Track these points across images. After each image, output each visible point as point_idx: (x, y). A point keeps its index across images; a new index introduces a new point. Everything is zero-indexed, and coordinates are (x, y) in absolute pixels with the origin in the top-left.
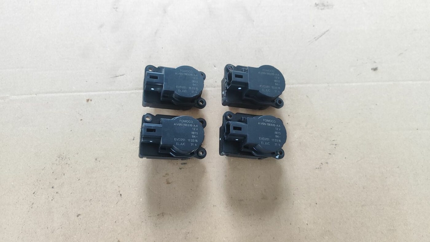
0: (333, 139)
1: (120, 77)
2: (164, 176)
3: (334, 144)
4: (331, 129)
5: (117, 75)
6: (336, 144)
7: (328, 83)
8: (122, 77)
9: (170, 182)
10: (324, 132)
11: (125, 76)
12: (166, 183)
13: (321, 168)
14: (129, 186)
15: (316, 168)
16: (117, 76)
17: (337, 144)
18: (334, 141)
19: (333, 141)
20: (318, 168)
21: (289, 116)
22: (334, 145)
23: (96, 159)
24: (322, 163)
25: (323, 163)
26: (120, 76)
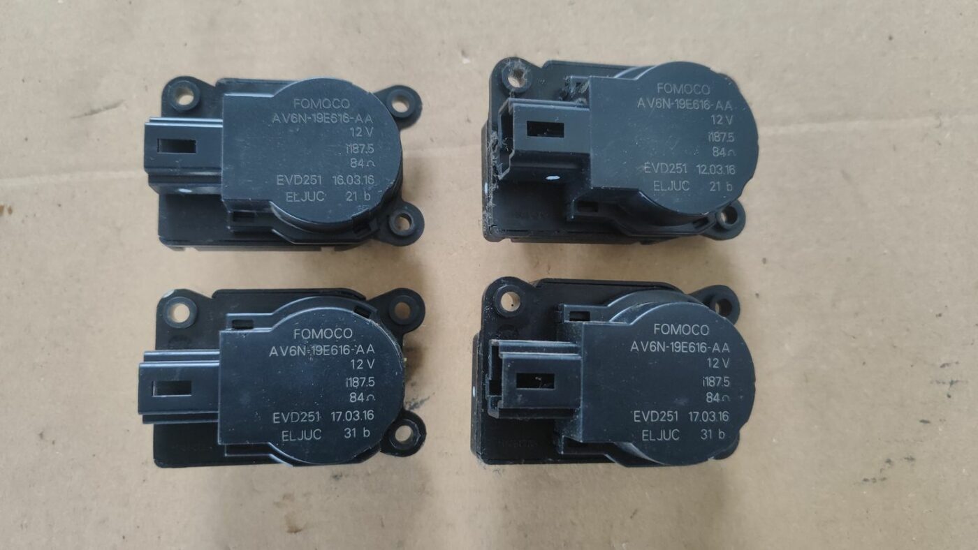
0: (943, 362)
1: (105, 113)
2: (277, 504)
3: (950, 380)
4: (940, 315)
5: (95, 107)
6: (955, 380)
7: (938, 115)
8: (111, 112)
9: (301, 525)
10: (908, 330)
11: (123, 108)
12: (286, 529)
13: (884, 479)
14: (159, 537)
15: (866, 480)
16: (93, 112)
17: (957, 381)
18: (946, 368)
19: (943, 366)
20: (874, 480)
21: (765, 261)
22: (944, 383)
23: (41, 435)
24: (889, 461)
25: (892, 459)
26: (107, 108)
